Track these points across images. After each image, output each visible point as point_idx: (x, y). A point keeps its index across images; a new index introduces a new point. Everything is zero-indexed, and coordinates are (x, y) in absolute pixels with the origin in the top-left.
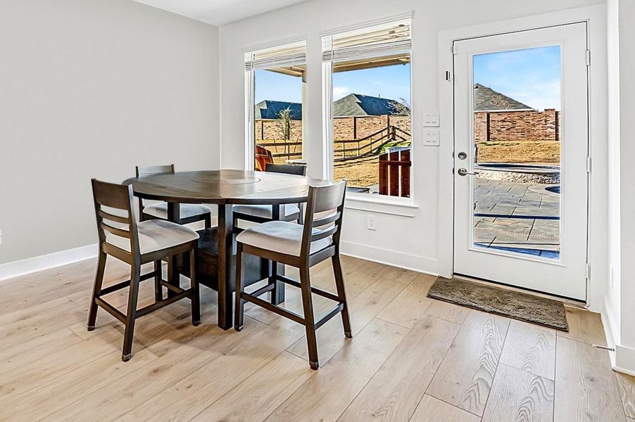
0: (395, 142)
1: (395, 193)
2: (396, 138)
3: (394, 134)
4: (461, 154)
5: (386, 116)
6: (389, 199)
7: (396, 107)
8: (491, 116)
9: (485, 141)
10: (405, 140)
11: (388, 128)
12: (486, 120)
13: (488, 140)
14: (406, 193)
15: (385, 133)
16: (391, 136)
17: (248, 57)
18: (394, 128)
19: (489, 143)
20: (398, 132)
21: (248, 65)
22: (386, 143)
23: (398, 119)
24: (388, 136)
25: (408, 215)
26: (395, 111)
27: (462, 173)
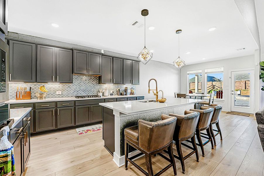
0: (214, 90)
1: (219, 98)
2: (215, 88)
3: (214, 87)
4: (232, 91)
5: (211, 82)
6: (218, 99)
7: (215, 79)
8: (246, 81)
9: (244, 89)
10: (217, 89)
11: (212, 86)
12: (245, 83)
13: (245, 89)
14: (222, 98)
15: (211, 87)
16: (213, 88)
17: (188, 72)
18: (214, 86)
19: (245, 90)
20: (215, 87)
21: (188, 74)
22: (211, 90)
23: (216, 83)
24: (212, 88)
25: (223, 101)
26: (215, 80)
27: (233, 94)
